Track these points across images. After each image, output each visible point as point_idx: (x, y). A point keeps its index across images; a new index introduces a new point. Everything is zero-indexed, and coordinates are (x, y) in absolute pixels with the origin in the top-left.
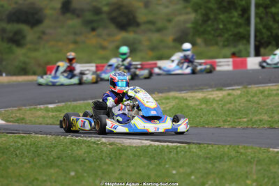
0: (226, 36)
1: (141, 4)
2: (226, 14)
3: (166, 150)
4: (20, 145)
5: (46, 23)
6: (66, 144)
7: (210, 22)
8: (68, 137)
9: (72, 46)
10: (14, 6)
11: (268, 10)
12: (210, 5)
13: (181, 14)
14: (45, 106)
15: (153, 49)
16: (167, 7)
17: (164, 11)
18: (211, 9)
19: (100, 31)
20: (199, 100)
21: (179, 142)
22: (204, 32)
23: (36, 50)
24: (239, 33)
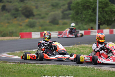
0: (86, 20)
1: (34, 7)
2: (86, 11)
7: (79, 15)
9: (7, 24)
11: (104, 9)
12: (79, 7)
16: (45, 8)
17: (44, 10)
19: (18, 18)
24: (92, 19)
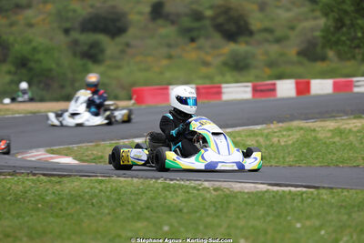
1: (254, 7)
3: (288, 197)
4: (97, 191)
5: (131, 31)
6: (158, 189)
7: (344, 29)
8: (159, 181)
9: (165, 62)
10: (90, 10)
12: (345, 7)
13: (307, 19)
14: (131, 140)
15: (271, 64)
16: (288, 10)
17: (284, 15)
18: (346, 12)
19: (201, 41)
20: (331, 131)
21: (305, 187)
22: (337, 43)
23: (118, 67)
